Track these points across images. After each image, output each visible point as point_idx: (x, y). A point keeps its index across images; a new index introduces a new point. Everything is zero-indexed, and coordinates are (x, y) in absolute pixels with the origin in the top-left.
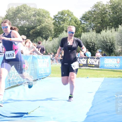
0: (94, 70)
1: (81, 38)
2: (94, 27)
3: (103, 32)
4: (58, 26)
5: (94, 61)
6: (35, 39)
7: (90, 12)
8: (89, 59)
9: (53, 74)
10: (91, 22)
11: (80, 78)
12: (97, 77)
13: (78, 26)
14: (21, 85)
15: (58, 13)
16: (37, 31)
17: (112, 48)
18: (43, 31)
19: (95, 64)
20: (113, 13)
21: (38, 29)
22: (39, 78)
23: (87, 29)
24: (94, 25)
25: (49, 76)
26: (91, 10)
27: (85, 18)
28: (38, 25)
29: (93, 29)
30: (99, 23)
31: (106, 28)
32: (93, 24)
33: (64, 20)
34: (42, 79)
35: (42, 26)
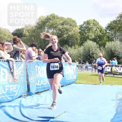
0: (118, 77)
1: (106, 46)
2: (119, 36)
4: (84, 35)
5: (119, 69)
7: (115, 21)
8: (114, 67)
9: (79, 81)
10: (116, 31)
11: (105, 85)
13: (103, 35)
14: (48, 90)
16: (64, 39)
18: (70, 40)
19: (119, 72)
21: (65, 38)
22: (65, 84)
23: (112, 38)
24: (118, 34)
25: (75, 82)
26: (116, 20)
27: (110, 27)
28: (66, 34)
29: (118, 38)
33: (89, 30)
34: (68, 86)
35: (69, 34)
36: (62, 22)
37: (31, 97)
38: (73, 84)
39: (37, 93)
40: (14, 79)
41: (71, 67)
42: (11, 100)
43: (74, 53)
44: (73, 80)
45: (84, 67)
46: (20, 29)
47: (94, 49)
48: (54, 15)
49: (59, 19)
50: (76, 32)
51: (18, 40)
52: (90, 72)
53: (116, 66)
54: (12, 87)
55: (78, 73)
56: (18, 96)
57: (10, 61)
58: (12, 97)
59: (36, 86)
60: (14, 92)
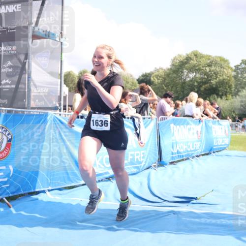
4: (240, 80)
6: (208, 98)
9: (232, 146)
14: (188, 159)
15: (241, 62)
16: (213, 86)
18: (220, 87)
22: (213, 151)
25: (227, 148)
34: (217, 153)
35: (220, 80)
36: (209, 61)
37: (164, 168)
38: (223, 151)
39: (172, 163)
40: (141, 143)
41: (221, 126)
42: (135, 172)
43: (226, 106)
44: (224, 145)
45: (240, 127)
46: (149, 74)
48: (197, 53)
49: (204, 57)
50: (228, 77)
51: (146, 90)
54: (138, 155)
55: (231, 136)
56: (145, 167)
57: (135, 119)
58: (137, 168)
59: (171, 153)
60: (139, 160)
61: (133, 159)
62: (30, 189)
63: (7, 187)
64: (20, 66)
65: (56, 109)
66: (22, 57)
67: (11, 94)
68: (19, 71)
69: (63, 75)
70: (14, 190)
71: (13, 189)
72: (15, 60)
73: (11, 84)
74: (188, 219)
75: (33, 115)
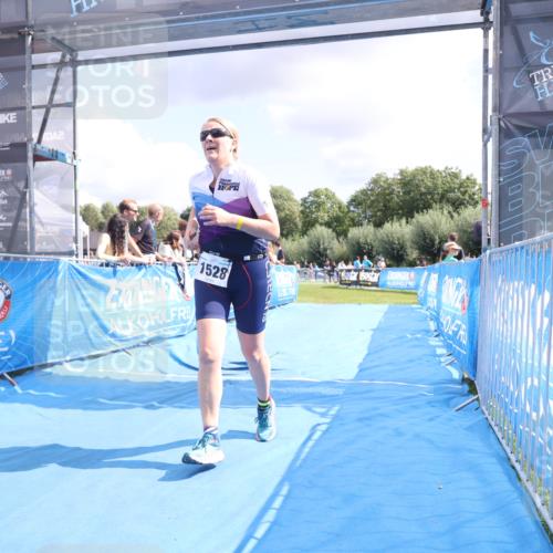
0: (370, 290)
1: (349, 235)
2: (372, 216)
3: (387, 226)
4: (309, 215)
5: (371, 275)
7: (364, 191)
9: (301, 297)
10: (367, 208)
12: (376, 303)
13: (344, 216)
15: (309, 193)
17: (402, 255)
19: (371, 281)
20: (404, 193)
23: (359, 220)
25: (295, 300)
26: (366, 189)
27: (355, 201)
29: (369, 221)
30: (381, 210)
31: (392, 219)
32: (369, 213)
33: (319, 205)
34: (282, 307)
38: (290, 304)
43: (293, 249)
44: (291, 296)
47: (326, 241)
52: (320, 282)
53: (366, 271)
54: (182, 311)
55: (299, 285)
61: (176, 317)
62: (40, 361)
63: (9, 359)
64: (19, 196)
65: (71, 253)
66: (21, 185)
67: (8, 235)
68: (17, 203)
69: (79, 209)
70: (19, 362)
71: (16, 361)
72: (12, 189)
73: (7, 221)
74: (247, 389)
75: (39, 263)
